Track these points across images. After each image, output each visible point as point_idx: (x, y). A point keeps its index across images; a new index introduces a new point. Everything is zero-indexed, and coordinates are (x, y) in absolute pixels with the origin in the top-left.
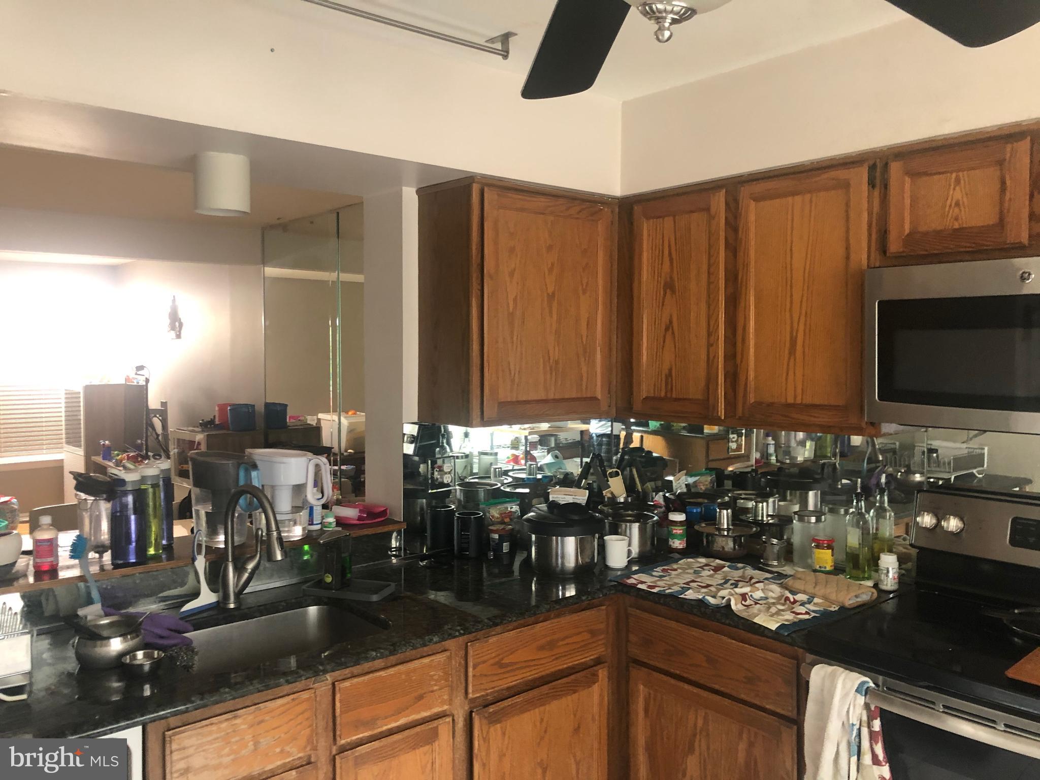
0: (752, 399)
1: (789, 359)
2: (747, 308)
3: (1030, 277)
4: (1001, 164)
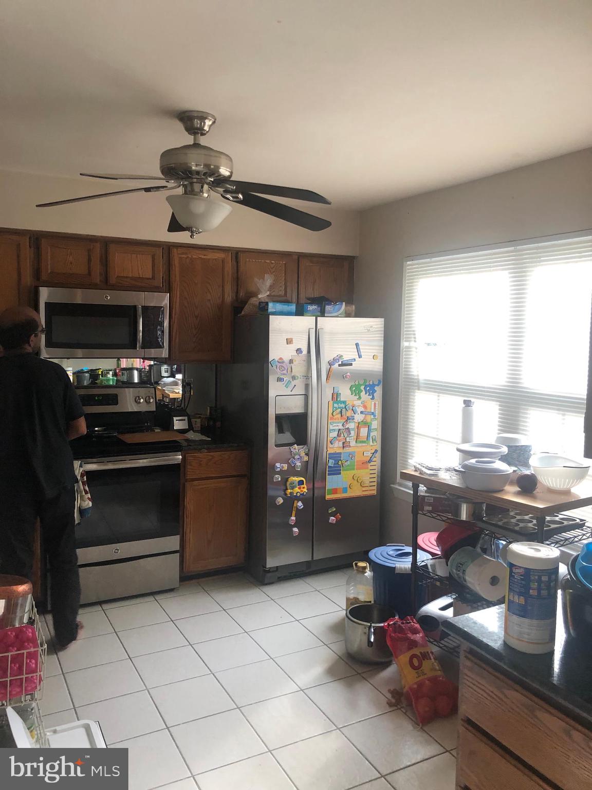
3: (108, 298)
4: (89, 251)
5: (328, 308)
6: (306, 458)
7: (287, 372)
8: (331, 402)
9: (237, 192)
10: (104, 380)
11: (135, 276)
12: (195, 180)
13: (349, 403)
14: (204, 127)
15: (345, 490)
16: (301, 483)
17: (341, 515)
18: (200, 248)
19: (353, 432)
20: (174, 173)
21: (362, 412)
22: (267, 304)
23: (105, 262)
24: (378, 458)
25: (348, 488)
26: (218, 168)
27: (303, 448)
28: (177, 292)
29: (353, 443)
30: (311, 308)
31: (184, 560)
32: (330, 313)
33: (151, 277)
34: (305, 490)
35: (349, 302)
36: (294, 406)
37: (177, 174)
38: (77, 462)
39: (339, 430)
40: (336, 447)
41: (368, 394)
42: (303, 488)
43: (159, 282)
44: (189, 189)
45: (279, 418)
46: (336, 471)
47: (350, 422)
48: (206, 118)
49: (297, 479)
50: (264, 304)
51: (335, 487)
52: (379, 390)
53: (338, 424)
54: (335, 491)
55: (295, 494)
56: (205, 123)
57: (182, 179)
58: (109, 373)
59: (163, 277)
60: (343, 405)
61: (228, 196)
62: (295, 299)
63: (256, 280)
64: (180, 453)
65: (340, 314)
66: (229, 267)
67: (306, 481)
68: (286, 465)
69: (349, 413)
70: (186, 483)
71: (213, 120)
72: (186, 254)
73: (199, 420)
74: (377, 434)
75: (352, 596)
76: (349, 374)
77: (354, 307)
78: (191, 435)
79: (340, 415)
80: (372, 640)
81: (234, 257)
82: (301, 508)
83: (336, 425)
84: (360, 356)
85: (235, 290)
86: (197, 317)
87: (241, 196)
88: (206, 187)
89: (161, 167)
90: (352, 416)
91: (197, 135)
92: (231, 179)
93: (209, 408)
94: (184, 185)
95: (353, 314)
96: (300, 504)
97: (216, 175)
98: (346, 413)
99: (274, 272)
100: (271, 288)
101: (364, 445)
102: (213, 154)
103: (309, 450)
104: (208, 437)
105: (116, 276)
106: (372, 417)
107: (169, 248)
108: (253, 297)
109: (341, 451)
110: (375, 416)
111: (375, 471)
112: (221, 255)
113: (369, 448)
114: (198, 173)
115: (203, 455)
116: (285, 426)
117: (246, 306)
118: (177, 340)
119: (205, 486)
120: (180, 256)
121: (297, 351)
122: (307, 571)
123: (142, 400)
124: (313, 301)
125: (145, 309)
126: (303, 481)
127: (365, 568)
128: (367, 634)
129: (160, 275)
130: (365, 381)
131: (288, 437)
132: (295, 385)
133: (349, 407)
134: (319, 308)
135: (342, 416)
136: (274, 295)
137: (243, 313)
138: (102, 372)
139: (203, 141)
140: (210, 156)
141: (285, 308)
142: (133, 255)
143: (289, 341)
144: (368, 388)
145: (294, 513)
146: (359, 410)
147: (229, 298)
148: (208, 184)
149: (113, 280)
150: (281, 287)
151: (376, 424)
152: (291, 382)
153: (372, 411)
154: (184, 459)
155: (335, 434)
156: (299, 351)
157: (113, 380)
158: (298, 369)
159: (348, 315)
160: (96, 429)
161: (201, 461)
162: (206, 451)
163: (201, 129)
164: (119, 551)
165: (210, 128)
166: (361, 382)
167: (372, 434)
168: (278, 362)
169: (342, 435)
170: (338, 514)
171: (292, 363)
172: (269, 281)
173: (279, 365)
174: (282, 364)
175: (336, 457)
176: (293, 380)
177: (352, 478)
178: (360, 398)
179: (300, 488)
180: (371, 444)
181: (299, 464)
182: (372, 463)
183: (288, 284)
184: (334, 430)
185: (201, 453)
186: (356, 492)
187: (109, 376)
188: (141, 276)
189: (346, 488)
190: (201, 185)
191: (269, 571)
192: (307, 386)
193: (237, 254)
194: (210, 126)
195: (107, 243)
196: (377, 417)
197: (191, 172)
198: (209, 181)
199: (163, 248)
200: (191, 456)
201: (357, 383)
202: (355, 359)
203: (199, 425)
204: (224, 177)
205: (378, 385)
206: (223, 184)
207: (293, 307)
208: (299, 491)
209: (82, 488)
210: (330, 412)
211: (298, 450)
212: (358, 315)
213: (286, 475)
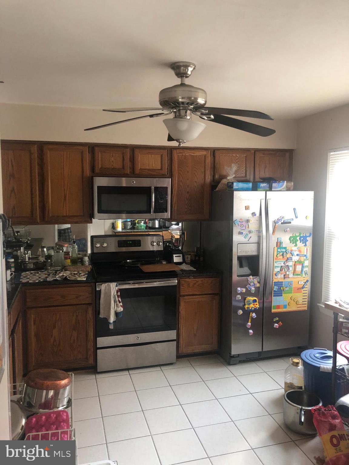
0: (51, 215)
1: (64, 202)
2: (48, 185)
3: (135, 182)
4: (123, 153)
5: (274, 185)
6: (258, 285)
7: (246, 228)
8: (276, 248)
9: (209, 114)
10: (139, 226)
11: (151, 168)
12: (181, 108)
13: (289, 249)
14: (187, 72)
15: (285, 307)
16: (255, 301)
17: (282, 323)
18: (190, 149)
19: (291, 268)
20: (167, 104)
21: (297, 255)
22: (233, 183)
23: (133, 160)
24: (308, 286)
25: (288, 306)
26: (196, 99)
27: (256, 278)
28: (176, 178)
29: (291, 276)
30: (262, 185)
31: (179, 346)
32: (276, 188)
33: (160, 168)
34: (258, 306)
35: (289, 180)
36: (250, 250)
37: (170, 104)
38: (114, 283)
39: (282, 266)
40: (279, 278)
41: (302, 242)
42: (256, 304)
43: (165, 171)
44: (177, 114)
45: (240, 258)
46: (279, 293)
47: (289, 261)
48: (189, 66)
49: (252, 298)
50: (231, 184)
51: (279, 305)
52: (310, 240)
53: (281, 263)
54: (278, 307)
55: (251, 309)
56: (188, 69)
57: (173, 108)
58: (141, 222)
59: (167, 168)
60: (284, 250)
61: (204, 117)
62: (252, 179)
63: (226, 167)
64: (176, 278)
65: (283, 189)
66: (209, 160)
67: (258, 299)
68: (245, 289)
69: (289, 256)
70: (180, 298)
71: (194, 67)
72: (182, 153)
73: (189, 256)
74: (308, 270)
75: (288, 381)
76: (288, 229)
77: (292, 183)
78: (184, 267)
79: (282, 257)
80: (303, 420)
81: (212, 153)
82: (255, 317)
83: (279, 263)
84: (296, 217)
85: (213, 175)
86: (188, 192)
87: (212, 117)
88: (188, 112)
89: (159, 101)
90: (290, 258)
91: (183, 78)
92: (205, 106)
93: (196, 248)
94: (174, 112)
95: (292, 188)
96: (254, 315)
97: (195, 104)
98: (286, 256)
99: (238, 162)
100: (236, 172)
101: (299, 276)
102: (193, 90)
103: (260, 280)
104: (195, 268)
105: (139, 169)
106: (305, 258)
107: (171, 150)
108: (224, 178)
109: (282, 280)
110: (307, 257)
111: (307, 294)
112: (204, 153)
113: (302, 279)
114: (183, 103)
115: (191, 280)
116: (244, 263)
117: (219, 185)
118: (176, 208)
119: (192, 300)
120: (178, 154)
121: (252, 214)
122: (259, 358)
123: (155, 244)
124: (264, 180)
125: (156, 189)
126: (256, 300)
127: (298, 363)
128: (299, 414)
129: (166, 166)
130: (300, 234)
131: (246, 270)
132: (251, 237)
133: (288, 251)
134: (268, 185)
135: (283, 257)
136: (238, 177)
137: (217, 189)
138: (138, 221)
139: (187, 81)
140: (192, 91)
141: (245, 185)
142: (149, 155)
143: (247, 208)
144: (302, 239)
145: (250, 320)
146: (295, 253)
147: (209, 179)
148: (190, 110)
149: (137, 172)
150: (243, 171)
151: (307, 263)
152: (248, 235)
153: (305, 254)
154: (179, 283)
155: (278, 269)
156: (254, 214)
157: (144, 226)
158: (253, 226)
159: (288, 189)
160: (128, 261)
161: (190, 284)
162: (193, 278)
163: (186, 73)
164: (139, 338)
165: (191, 73)
166: (297, 235)
167: (304, 270)
168: (239, 221)
169: (284, 270)
170: (280, 322)
171: (249, 222)
172: (234, 168)
173: (240, 223)
174: (242, 223)
175: (279, 284)
176: (249, 234)
177: (290, 298)
178: (296, 245)
179: (254, 305)
180: (304, 276)
181: (253, 289)
182: (305, 289)
183: (248, 169)
184: (278, 266)
185: (189, 279)
186: (293, 308)
187: (141, 224)
188: (154, 168)
189: (286, 305)
190: (185, 111)
191: (233, 357)
192: (259, 237)
193: (214, 151)
194: (192, 71)
195: (133, 148)
196: (308, 258)
197: (178, 103)
198: (191, 108)
199: (168, 150)
200: (183, 281)
201: (294, 235)
202: (293, 219)
203: (189, 259)
204: (201, 105)
205: (309, 236)
206: (200, 109)
207: (250, 185)
208: (253, 306)
209: (117, 299)
210: (275, 254)
211: (253, 279)
212: (295, 189)
213: (244, 296)
